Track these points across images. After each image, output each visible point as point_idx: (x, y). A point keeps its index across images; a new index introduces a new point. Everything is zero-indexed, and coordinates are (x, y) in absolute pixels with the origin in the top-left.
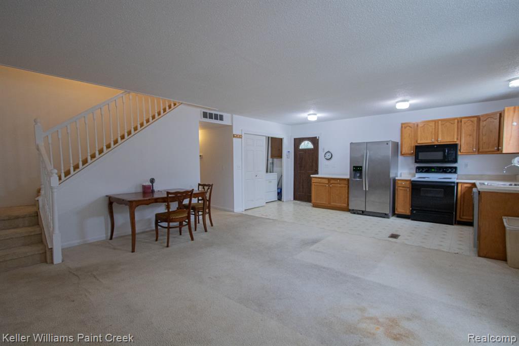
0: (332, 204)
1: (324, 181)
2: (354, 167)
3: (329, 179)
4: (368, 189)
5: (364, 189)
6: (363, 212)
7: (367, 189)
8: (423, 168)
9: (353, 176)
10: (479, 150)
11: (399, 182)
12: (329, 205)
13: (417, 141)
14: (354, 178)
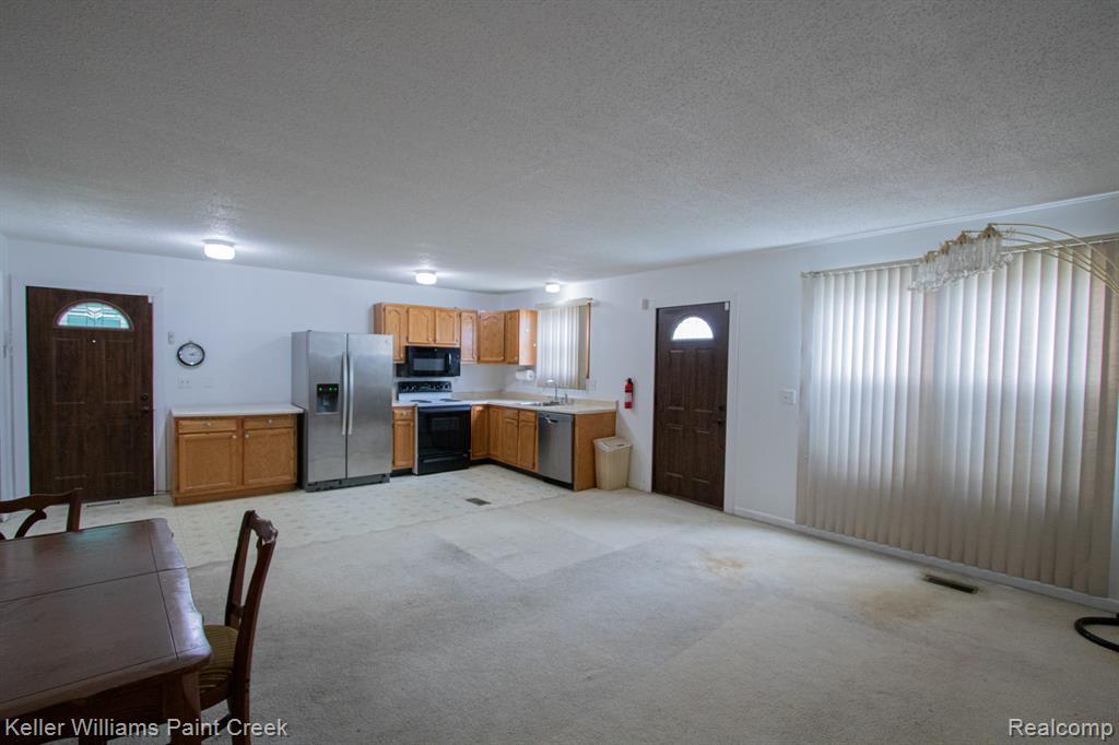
0: (251, 481)
1: (223, 425)
2: (319, 386)
3: (242, 421)
4: (353, 431)
5: (344, 433)
6: (340, 481)
7: (350, 432)
8: (408, 383)
9: (315, 407)
10: (479, 358)
11: (396, 411)
12: (243, 488)
13: (407, 339)
14: (318, 411)
